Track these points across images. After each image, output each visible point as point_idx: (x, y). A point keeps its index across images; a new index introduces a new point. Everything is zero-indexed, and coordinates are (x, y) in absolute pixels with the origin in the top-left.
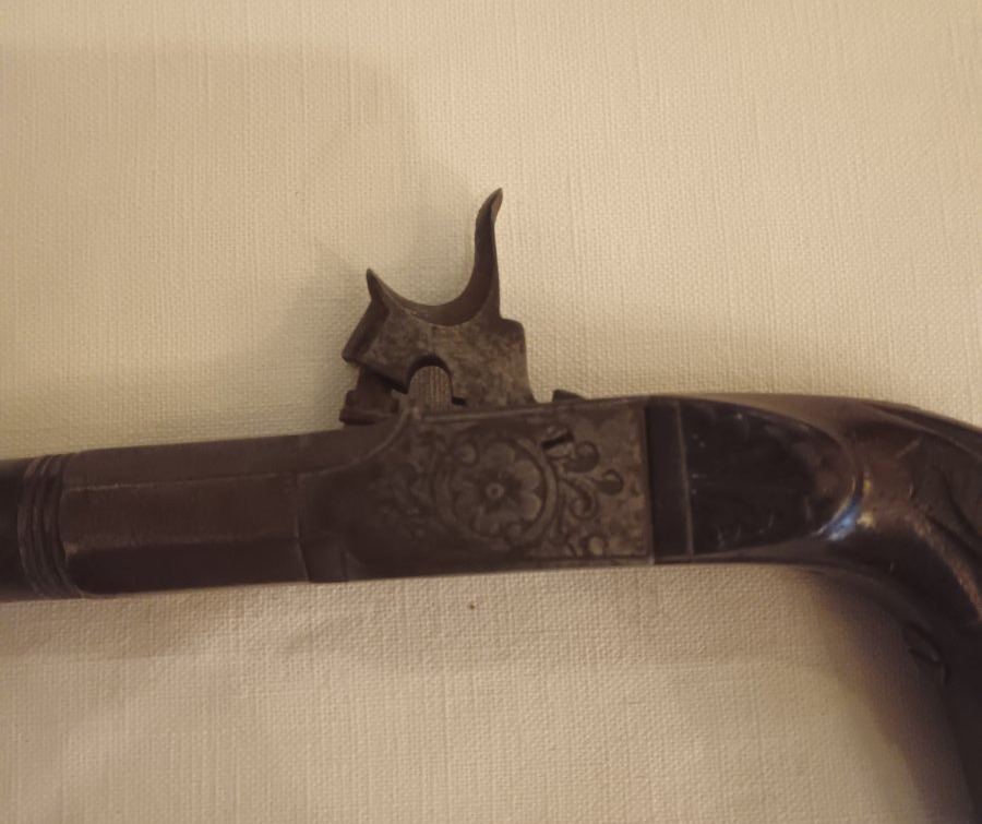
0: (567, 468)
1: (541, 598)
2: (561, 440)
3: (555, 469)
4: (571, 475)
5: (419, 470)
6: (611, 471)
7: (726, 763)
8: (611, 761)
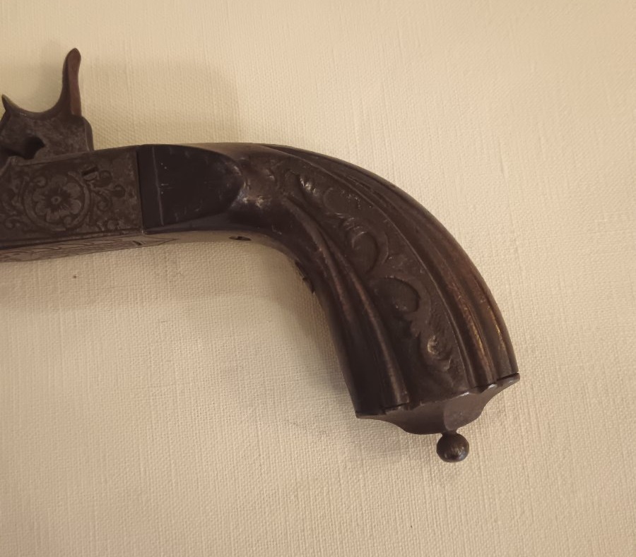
0: (95, 186)
1: (113, 270)
2: (93, 171)
3: (88, 186)
4: (97, 189)
5: (16, 191)
6: (119, 186)
7: (216, 351)
8: (152, 354)
